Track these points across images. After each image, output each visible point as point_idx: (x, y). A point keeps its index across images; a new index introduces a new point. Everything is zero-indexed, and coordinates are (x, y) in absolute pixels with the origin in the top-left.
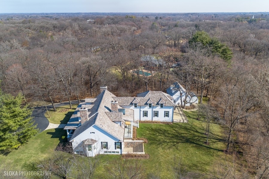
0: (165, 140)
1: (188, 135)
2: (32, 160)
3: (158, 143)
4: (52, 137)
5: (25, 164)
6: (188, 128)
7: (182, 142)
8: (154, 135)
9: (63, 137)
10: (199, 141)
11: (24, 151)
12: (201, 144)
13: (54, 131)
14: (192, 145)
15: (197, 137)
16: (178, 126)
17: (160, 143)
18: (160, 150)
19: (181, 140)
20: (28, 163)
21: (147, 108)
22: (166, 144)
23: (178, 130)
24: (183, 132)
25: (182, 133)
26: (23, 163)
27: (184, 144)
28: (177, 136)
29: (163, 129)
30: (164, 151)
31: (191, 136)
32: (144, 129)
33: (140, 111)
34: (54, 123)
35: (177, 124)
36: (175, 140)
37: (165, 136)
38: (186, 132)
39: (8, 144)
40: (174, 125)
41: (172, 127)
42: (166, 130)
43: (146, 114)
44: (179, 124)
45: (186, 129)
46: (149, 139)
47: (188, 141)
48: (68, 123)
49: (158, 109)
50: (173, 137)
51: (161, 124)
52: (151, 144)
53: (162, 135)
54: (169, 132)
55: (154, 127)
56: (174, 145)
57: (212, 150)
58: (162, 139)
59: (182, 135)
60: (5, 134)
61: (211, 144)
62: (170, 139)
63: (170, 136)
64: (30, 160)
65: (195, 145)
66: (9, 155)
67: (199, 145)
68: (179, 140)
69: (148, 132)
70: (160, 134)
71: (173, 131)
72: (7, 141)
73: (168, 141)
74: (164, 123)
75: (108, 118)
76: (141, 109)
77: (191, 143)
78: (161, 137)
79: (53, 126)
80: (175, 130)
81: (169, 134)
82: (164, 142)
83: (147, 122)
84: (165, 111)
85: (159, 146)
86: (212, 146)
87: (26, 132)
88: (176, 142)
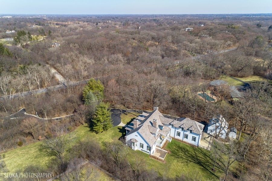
0: (183, 157)
1: (203, 159)
2: (106, 140)
3: (177, 156)
4: (119, 131)
5: (103, 141)
6: (207, 155)
7: (194, 162)
8: (177, 150)
9: (124, 133)
10: (208, 166)
11: (104, 134)
12: (208, 169)
13: (121, 128)
14: (200, 167)
15: (209, 164)
16: (200, 150)
17: (178, 157)
18: (175, 161)
19: (195, 161)
20: (104, 141)
21: (180, 130)
22: (182, 159)
23: (198, 153)
24: (201, 156)
25: (199, 157)
26: (102, 140)
27: (195, 164)
28: (193, 157)
29: (186, 149)
30: (177, 163)
31: (205, 161)
32: (173, 144)
33: (175, 131)
34: (124, 123)
35: (200, 149)
36: (190, 159)
37: (185, 154)
38: (203, 157)
39: (98, 128)
40: (198, 149)
41: (194, 150)
42: (188, 150)
43: (179, 134)
44: (202, 149)
45: (205, 155)
46: (172, 152)
47: (199, 163)
48: (129, 126)
49: (188, 133)
50: (190, 157)
51: (188, 145)
52: (172, 155)
53: (183, 153)
54: (190, 152)
55: (181, 145)
56: (187, 162)
57: (213, 176)
58: (182, 155)
59: (198, 158)
60: (98, 123)
61: (217, 172)
62: (187, 157)
63: (189, 155)
64: (106, 141)
65: (203, 167)
66: (98, 134)
67: (206, 169)
68: (193, 160)
69: (175, 147)
70: (182, 152)
71: (193, 153)
72: (98, 127)
73: (184, 158)
74: (190, 144)
75: (148, 130)
76: (176, 130)
77: (201, 165)
78: (181, 154)
79: (122, 125)
80: (195, 153)
81: (189, 153)
82: (181, 157)
83: (179, 140)
84: (193, 136)
85: (176, 158)
86: (215, 174)
87: (107, 125)
88: (190, 161)
